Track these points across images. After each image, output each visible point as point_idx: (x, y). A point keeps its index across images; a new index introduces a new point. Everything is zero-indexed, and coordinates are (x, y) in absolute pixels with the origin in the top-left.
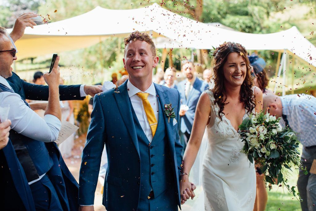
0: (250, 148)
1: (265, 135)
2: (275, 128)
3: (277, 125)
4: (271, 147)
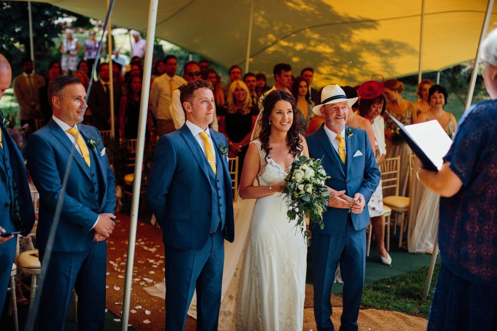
1: (310, 178)
4: (307, 189)
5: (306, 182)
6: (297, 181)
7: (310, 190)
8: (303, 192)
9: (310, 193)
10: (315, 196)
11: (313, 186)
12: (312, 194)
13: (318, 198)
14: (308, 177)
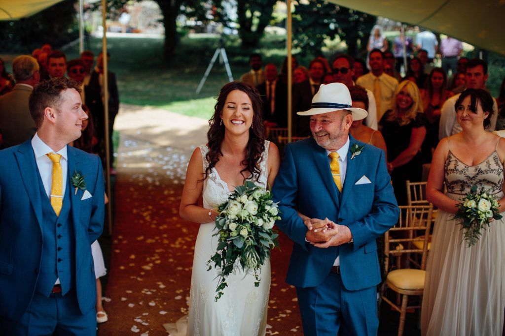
0: (224, 212)
1: (249, 216)
2: (265, 221)
3: (270, 221)
4: (241, 231)
5: (239, 221)
6: (229, 217)
7: (244, 233)
8: (234, 234)
9: (244, 238)
10: (251, 242)
11: (251, 228)
12: (248, 239)
13: (255, 246)
14: (244, 215)
